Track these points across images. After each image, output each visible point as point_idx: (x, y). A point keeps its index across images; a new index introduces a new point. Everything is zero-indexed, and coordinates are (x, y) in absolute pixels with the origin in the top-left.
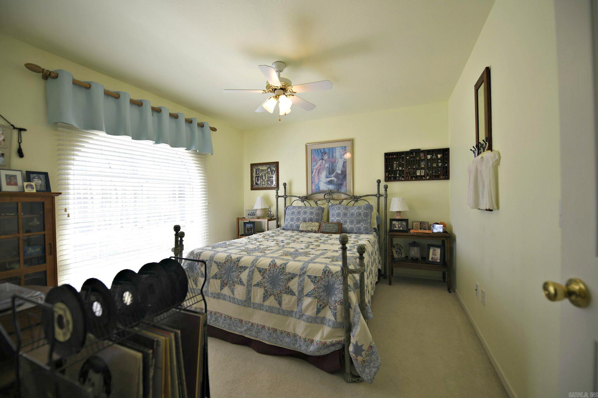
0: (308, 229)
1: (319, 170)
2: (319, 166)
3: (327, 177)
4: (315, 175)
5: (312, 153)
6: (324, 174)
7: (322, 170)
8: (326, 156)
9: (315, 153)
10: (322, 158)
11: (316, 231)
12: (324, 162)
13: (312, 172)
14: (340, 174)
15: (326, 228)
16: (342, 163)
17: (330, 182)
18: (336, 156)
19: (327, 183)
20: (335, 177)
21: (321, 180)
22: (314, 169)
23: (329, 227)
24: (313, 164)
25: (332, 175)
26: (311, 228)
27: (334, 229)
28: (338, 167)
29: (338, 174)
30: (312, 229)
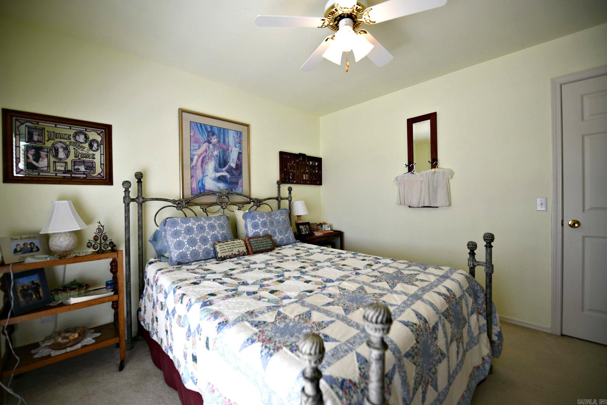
0: (234, 253)
1: (204, 157)
2: (204, 152)
3: (216, 171)
4: (196, 165)
5: (191, 128)
6: (211, 165)
7: (209, 159)
8: (214, 139)
9: (197, 129)
10: (208, 139)
11: (245, 252)
12: (211, 146)
13: (192, 160)
14: (235, 169)
15: (258, 245)
16: (237, 153)
17: (220, 179)
18: (228, 142)
19: (217, 179)
20: (227, 171)
21: (207, 174)
22: (194, 155)
23: (262, 243)
24: (193, 146)
25: (224, 169)
26: (237, 249)
27: (268, 244)
28: (231, 158)
29: (232, 168)
30: (239, 251)
